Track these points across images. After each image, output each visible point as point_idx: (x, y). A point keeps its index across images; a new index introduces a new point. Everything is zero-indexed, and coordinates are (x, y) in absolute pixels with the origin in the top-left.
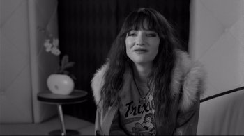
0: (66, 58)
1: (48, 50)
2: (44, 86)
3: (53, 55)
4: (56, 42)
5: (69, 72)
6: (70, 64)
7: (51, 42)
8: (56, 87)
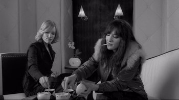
0: (77, 50)
1: (70, 47)
2: (68, 63)
3: (72, 49)
4: (73, 43)
5: (79, 57)
6: (80, 53)
7: (71, 43)
8: (73, 63)
